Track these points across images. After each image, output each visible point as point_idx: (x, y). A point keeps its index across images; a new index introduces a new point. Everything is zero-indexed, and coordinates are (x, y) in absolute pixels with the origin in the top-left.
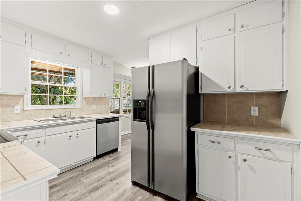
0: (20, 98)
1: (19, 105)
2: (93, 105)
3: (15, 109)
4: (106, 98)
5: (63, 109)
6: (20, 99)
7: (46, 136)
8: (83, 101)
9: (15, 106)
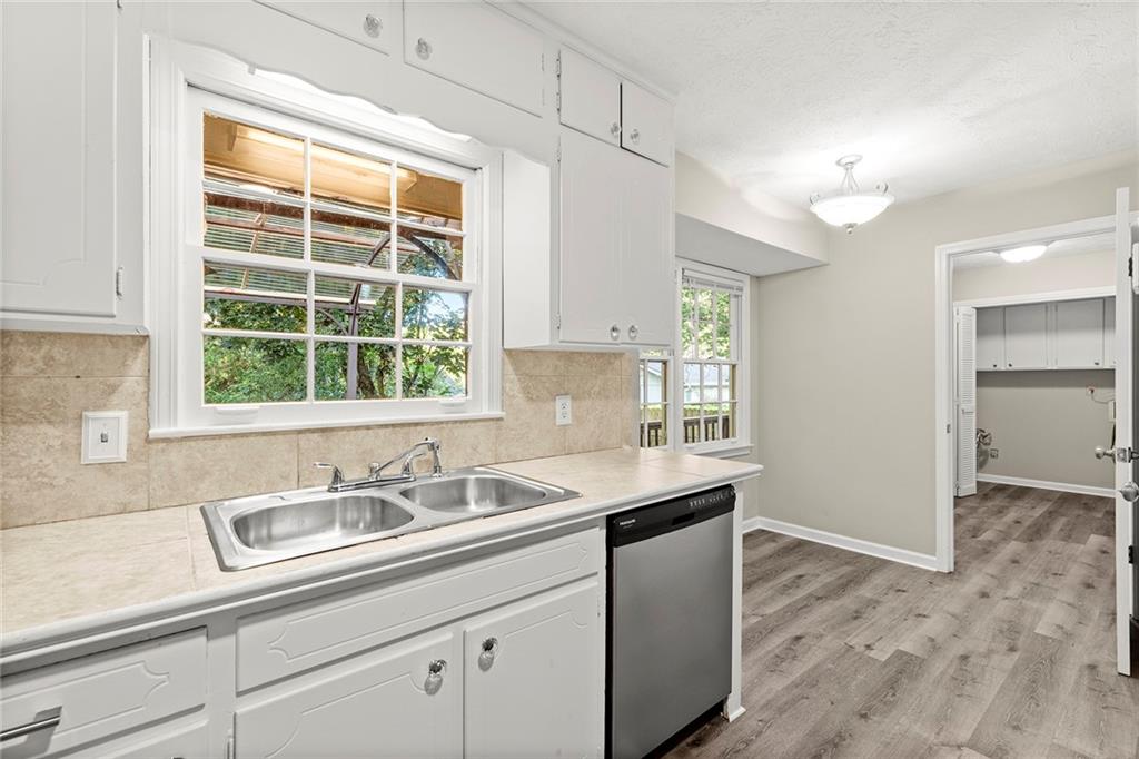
0: (125, 357)
1: (118, 407)
2: (559, 401)
3: (91, 432)
4: (621, 355)
5: (393, 426)
6: (124, 365)
7: (239, 694)
8: (503, 375)
9: (90, 414)
